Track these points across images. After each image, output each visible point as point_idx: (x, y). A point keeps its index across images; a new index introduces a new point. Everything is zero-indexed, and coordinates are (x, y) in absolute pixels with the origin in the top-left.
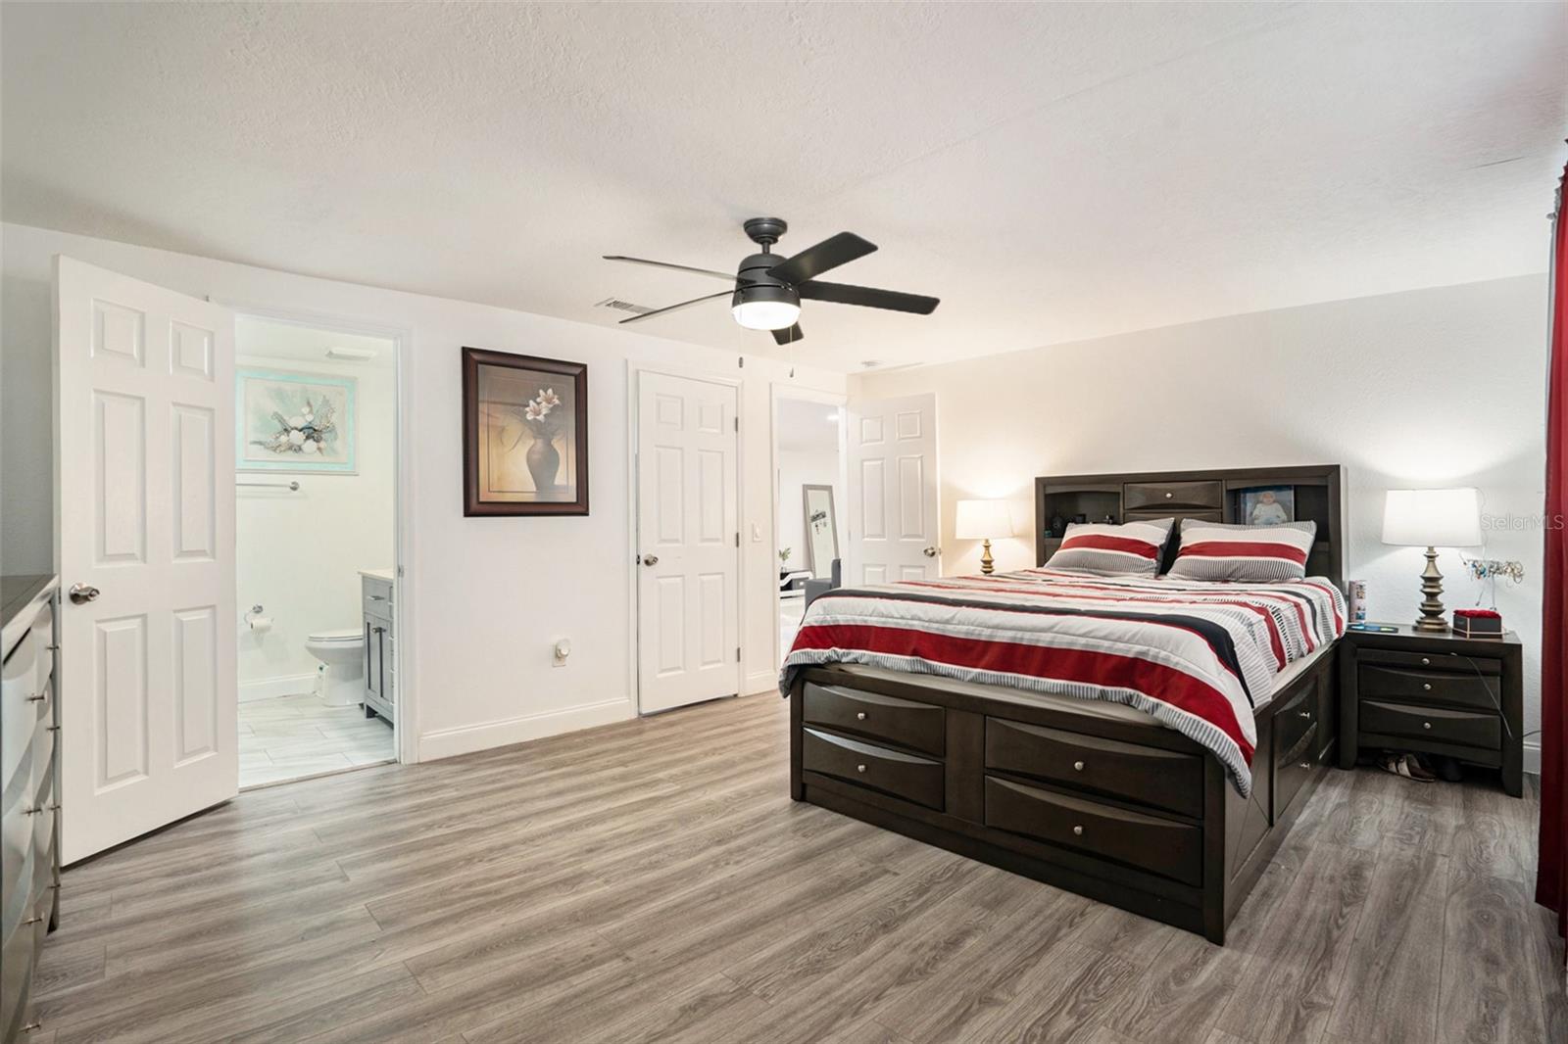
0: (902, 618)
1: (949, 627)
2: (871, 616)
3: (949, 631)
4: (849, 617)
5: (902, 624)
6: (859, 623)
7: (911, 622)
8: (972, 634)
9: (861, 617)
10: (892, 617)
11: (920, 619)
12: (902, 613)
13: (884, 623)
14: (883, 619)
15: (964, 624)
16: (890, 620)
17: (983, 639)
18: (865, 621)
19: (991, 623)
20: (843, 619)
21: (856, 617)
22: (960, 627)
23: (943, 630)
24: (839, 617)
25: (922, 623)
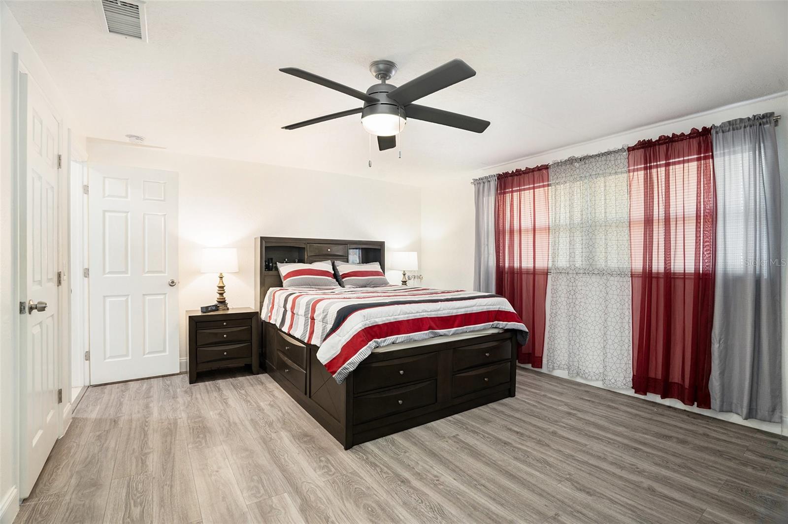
0: (417, 312)
1: (439, 312)
2: (399, 315)
3: (439, 314)
4: (384, 319)
5: (418, 316)
6: (392, 321)
7: (422, 314)
8: (449, 313)
9: (392, 317)
10: (412, 313)
11: (426, 311)
12: (417, 310)
13: (408, 317)
14: (407, 315)
15: (445, 310)
16: (411, 315)
17: (454, 314)
18: (396, 319)
19: (456, 307)
20: (380, 321)
21: (389, 318)
22: (444, 311)
23: (437, 315)
24: (377, 320)
25: (427, 313)
